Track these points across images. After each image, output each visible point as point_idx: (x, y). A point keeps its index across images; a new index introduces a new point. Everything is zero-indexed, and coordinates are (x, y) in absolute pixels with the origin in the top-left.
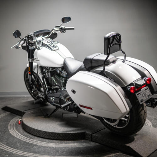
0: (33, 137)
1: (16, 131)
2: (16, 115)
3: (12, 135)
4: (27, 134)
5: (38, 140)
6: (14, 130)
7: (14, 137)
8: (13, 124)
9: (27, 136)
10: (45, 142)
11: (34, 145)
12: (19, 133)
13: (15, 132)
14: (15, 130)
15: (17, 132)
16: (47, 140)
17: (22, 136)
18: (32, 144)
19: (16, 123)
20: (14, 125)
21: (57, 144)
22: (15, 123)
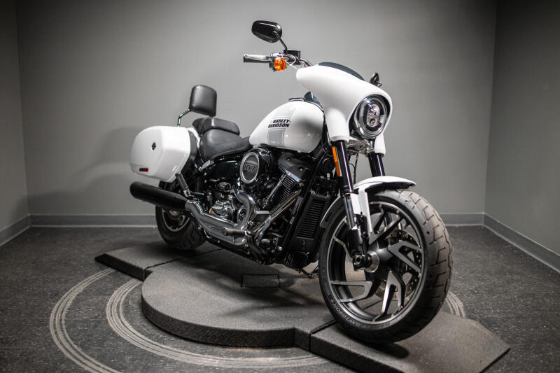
0: (166, 337)
1: (124, 320)
2: (127, 277)
3: (114, 333)
4: (152, 330)
6: (120, 318)
7: (120, 337)
8: (118, 301)
9: (149, 336)
12: (131, 328)
13: (122, 323)
14: (122, 317)
15: (127, 324)
17: (139, 335)
18: (162, 357)
19: (125, 300)
20: (121, 304)
22: (123, 299)
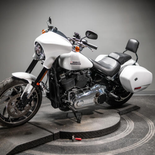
21: (63, 143)
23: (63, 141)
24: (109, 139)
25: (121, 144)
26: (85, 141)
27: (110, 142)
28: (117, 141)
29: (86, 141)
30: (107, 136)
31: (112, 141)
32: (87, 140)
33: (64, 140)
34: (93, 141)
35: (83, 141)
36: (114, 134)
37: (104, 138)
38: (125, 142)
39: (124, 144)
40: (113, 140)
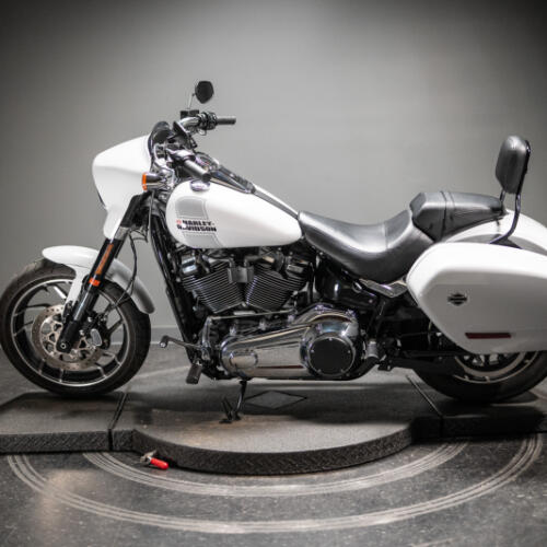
5: (174, 477)
10: (196, 481)
11: (162, 492)
16: (201, 477)
18: (155, 488)
21: (235, 487)
23: (237, 483)
24: (388, 472)
25: (428, 487)
26: (307, 482)
27: (391, 483)
28: (413, 479)
29: (313, 482)
30: (380, 464)
31: (396, 479)
32: (315, 477)
33: (241, 479)
34: (335, 480)
35: (303, 480)
36: (406, 458)
37: (372, 472)
38: (441, 481)
39: (437, 487)
40: (403, 476)
